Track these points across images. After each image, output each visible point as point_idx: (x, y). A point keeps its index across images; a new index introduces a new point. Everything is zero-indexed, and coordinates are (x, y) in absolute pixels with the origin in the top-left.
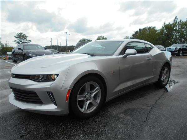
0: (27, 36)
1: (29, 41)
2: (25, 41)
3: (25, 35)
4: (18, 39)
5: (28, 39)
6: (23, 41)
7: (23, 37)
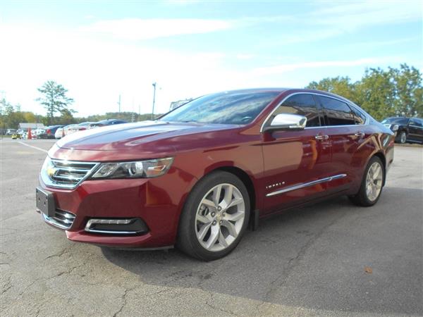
1: (70, 99)
2: (61, 99)
4: (46, 94)
5: (67, 95)
6: (55, 100)
7: (57, 91)
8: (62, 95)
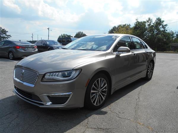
0: (6, 31)
1: (9, 35)
2: (4, 35)
3: (4, 29)
5: (8, 34)
7: (2, 32)
8: (5, 34)
